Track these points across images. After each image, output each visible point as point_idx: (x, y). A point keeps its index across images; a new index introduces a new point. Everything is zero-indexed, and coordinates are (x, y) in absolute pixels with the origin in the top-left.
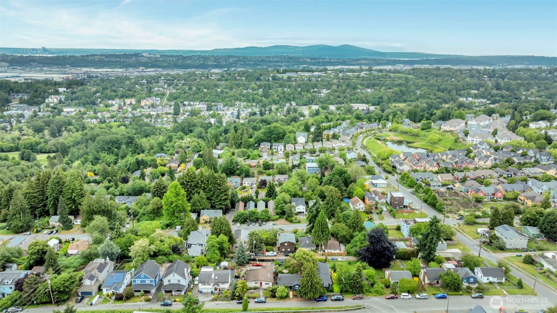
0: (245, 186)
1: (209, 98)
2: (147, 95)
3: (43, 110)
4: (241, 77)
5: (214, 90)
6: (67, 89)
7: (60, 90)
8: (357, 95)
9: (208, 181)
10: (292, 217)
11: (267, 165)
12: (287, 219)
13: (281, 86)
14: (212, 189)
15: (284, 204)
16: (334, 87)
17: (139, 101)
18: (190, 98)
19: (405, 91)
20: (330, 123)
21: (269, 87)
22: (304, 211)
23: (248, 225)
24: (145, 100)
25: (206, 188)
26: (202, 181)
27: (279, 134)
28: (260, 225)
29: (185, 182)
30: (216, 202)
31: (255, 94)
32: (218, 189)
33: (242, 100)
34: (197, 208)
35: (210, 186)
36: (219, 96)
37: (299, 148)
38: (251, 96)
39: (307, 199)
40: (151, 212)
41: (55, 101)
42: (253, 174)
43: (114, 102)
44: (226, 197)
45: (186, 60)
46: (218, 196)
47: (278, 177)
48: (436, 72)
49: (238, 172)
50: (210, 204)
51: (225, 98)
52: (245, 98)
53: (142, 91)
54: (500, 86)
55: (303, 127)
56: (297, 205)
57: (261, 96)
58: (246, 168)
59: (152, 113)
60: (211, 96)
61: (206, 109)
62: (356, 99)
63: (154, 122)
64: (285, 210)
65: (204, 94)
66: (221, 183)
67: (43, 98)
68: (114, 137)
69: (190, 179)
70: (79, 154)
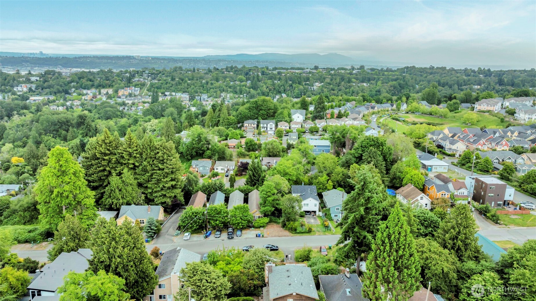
0: (217, 173)
1: (193, 89)
2: (126, 85)
3: (8, 97)
4: (229, 72)
5: (199, 81)
6: (40, 78)
7: (32, 79)
8: (352, 88)
9: (141, 154)
10: (295, 220)
11: (251, 145)
12: (284, 226)
13: (270, 78)
14: (149, 168)
15: (280, 195)
16: (328, 80)
17: (116, 91)
18: (172, 88)
19: (404, 84)
20: (332, 103)
21: (258, 79)
22: (316, 209)
23: (206, 237)
24: (123, 90)
25: (138, 167)
26: (130, 155)
27: (269, 110)
28: (230, 238)
29: (98, 155)
30: (156, 192)
31: (243, 86)
32: (160, 169)
33: (228, 92)
34: (115, 201)
35: (145, 163)
36: (203, 87)
37: (296, 126)
38: (238, 88)
39: (320, 188)
40: (29, 208)
41: (25, 89)
42: (231, 156)
43: (89, 92)
44: (174, 183)
45: (177, 63)
46: (159, 181)
47: (266, 160)
48: (430, 71)
49: (208, 153)
50: (143, 196)
51: (210, 89)
52: (231, 90)
53: (121, 80)
54: (504, 81)
55: (299, 105)
56: (304, 197)
57: (249, 88)
58: (220, 147)
59: (127, 102)
60: (195, 87)
61: (188, 99)
62: (351, 92)
63: (128, 109)
64: (281, 207)
65: (188, 85)
66: (165, 157)
67: (11, 87)
68: (63, 117)
69: (108, 150)
70: (16, 137)
